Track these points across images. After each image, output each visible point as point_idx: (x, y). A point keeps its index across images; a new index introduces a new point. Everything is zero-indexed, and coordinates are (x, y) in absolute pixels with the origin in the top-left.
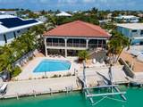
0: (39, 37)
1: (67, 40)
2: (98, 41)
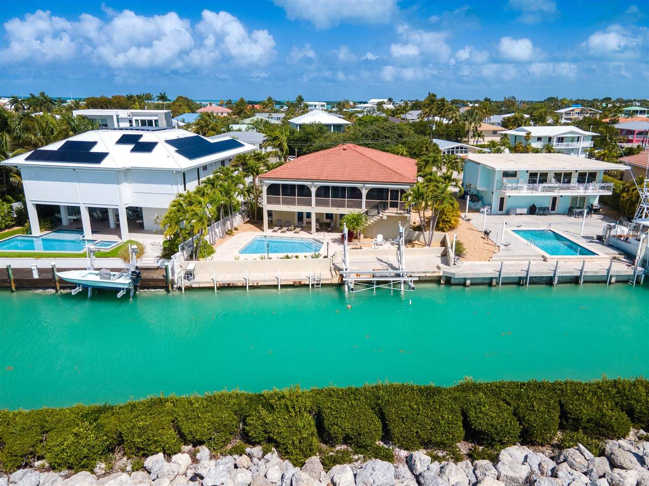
0: (248, 180)
1: (316, 189)
2: (389, 193)
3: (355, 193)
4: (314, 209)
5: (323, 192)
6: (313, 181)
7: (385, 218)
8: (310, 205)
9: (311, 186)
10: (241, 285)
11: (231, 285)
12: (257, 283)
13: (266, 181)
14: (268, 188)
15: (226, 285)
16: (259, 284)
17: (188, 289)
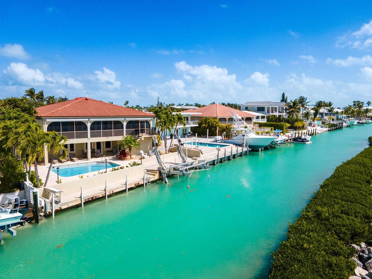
1: (91, 124)
2: (140, 123)
3: (118, 125)
4: (90, 140)
5: (96, 126)
6: (89, 117)
7: (143, 139)
8: (87, 137)
9: (87, 122)
10: (102, 196)
11: (94, 198)
12: (113, 191)
13: (48, 120)
14: (48, 126)
15: (90, 199)
16: (114, 192)
17: (58, 212)
